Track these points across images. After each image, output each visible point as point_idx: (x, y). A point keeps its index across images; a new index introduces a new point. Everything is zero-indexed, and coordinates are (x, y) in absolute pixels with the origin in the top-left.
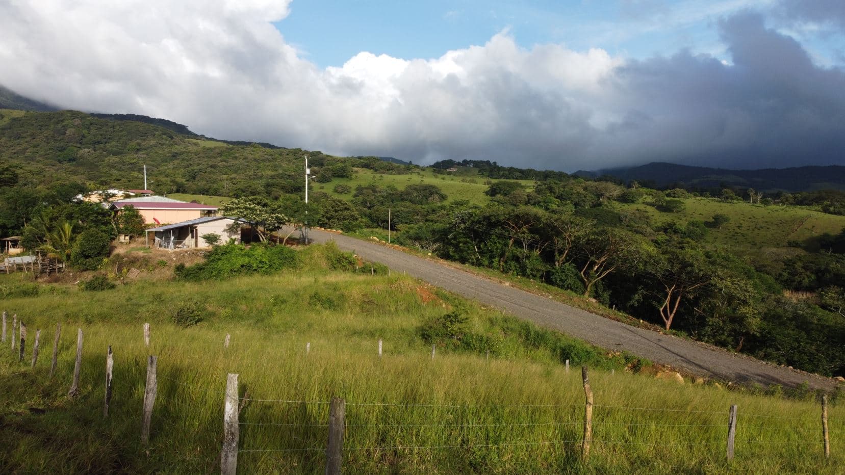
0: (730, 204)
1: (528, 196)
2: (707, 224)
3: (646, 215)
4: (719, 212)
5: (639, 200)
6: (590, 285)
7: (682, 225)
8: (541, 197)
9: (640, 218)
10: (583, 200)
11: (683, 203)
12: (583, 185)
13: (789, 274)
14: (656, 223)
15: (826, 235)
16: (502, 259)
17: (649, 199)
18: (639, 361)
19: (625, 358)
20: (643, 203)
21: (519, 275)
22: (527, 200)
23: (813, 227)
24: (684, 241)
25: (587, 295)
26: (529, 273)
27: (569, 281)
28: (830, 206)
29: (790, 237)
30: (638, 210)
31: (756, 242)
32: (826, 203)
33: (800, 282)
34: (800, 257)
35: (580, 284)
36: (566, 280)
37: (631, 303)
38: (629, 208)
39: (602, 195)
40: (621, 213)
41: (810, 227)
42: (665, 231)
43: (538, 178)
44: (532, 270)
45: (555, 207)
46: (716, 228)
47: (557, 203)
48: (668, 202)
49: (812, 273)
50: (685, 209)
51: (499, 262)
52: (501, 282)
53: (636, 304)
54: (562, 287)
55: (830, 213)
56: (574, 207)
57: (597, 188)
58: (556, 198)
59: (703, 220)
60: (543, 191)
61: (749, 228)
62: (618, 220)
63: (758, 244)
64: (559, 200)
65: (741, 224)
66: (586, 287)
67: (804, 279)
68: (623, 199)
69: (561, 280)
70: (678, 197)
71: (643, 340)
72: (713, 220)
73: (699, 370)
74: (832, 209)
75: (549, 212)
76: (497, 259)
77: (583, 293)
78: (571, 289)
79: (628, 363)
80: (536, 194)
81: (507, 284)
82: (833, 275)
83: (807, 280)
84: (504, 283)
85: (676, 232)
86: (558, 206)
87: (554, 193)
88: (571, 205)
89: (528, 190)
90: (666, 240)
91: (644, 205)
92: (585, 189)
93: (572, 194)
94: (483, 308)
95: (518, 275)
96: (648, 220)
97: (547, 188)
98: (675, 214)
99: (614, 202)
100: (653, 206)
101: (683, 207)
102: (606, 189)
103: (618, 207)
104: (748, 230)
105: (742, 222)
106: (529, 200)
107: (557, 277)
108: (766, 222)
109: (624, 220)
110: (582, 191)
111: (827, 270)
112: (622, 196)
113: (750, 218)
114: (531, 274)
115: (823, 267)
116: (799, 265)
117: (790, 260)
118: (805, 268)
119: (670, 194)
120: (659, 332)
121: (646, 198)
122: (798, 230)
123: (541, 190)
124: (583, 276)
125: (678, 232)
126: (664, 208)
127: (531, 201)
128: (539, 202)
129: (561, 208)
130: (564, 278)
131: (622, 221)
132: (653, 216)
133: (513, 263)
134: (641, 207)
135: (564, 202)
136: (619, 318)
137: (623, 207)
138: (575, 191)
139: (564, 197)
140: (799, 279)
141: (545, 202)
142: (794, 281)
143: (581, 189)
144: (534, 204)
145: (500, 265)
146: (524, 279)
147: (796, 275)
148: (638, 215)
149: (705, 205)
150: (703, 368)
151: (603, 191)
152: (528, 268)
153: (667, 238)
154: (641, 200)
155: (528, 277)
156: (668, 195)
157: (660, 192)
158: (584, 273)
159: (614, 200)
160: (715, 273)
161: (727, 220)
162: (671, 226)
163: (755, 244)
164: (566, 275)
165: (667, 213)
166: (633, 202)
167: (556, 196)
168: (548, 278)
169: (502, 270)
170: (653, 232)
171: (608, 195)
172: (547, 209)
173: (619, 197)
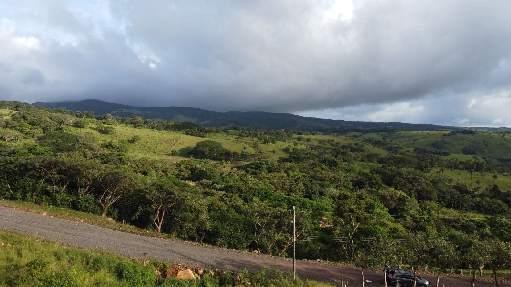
0: (141, 129)
1: (6, 122)
2: (129, 141)
3: (93, 136)
4: (135, 134)
5: (87, 126)
6: (106, 208)
7: (115, 142)
8: (17, 123)
9: (89, 138)
10: (49, 126)
11: (115, 129)
12: (49, 115)
13: (178, 171)
14: (98, 141)
15: (189, 147)
16: (34, 193)
17: (93, 126)
18: (164, 265)
19: (154, 263)
20: (90, 128)
21: (51, 205)
22: (5, 125)
23: (183, 142)
24: (121, 154)
25: (104, 215)
26: (59, 203)
27: (90, 207)
28: (189, 131)
29: (172, 148)
30: (87, 133)
31: (156, 151)
32: (188, 129)
33: (184, 176)
34: (183, 162)
35: (98, 208)
36: (88, 206)
37: (134, 217)
38: (80, 132)
39: (62, 123)
40: (78, 135)
41: (181, 143)
42: (107, 146)
43: (10, 107)
44: (61, 200)
45: (28, 130)
46: (134, 143)
47: (30, 128)
48: (105, 128)
49: (189, 170)
50: (115, 132)
51: (32, 195)
52: (38, 213)
53: (137, 218)
54: (85, 211)
55: (190, 135)
56: (42, 130)
57: (59, 118)
58: (29, 124)
59: (127, 139)
60: (18, 119)
61: (151, 143)
62: (76, 140)
63: (157, 152)
64: (31, 125)
65: (147, 141)
66: (103, 210)
67: (185, 173)
68: (77, 125)
69: (85, 206)
70: (111, 124)
71: (157, 247)
72: (132, 139)
73: (196, 263)
74: (190, 133)
75: (24, 134)
76: (30, 194)
77: (101, 214)
78: (92, 212)
79: (157, 268)
80: (12, 121)
81: (45, 214)
82: (198, 171)
83: (187, 174)
84: (42, 214)
85: (113, 147)
86: (31, 130)
87: (27, 120)
88: (40, 129)
89: (6, 117)
90: (110, 154)
91: (91, 130)
92: (50, 118)
93: (40, 122)
94: (38, 241)
95: (49, 205)
96: (94, 139)
97: (22, 117)
98: (110, 135)
99: (71, 127)
100: (96, 130)
101: (114, 131)
102: (65, 119)
103: (74, 131)
104: (151, 144)
105: (148, 140)
106: (7, 125)
107: (83, 205)
108: (160, 140)
109: (80, 140)
110: (48, 120)
111: (196, 168)
112: (76, 124)
113: (152, 138)
114: (61, 204)
115: (194, 167)
116: (183, 166)
117: (178, 164)
118: (186, 168)
119: (105, 122)
120: (161, 238)
121: (91, 125)
122: (176, 144)
123: (17, 118)
124: (101, 203)
125: (115, 148)
126: (104, 132)
127: (8, 125)
128: (15, 126)
129: (33, 131)
130: (87, 205)
131: (78, 140)
132: (96, 136)
133: (44, 196)
134: (89, 131)
135: (35, 127)
136: (133, 231)
137: (77, 131)
138: (42, 120)
139: (35, 123)
140: (183, 174)
141: (20, 127)
142: (181, 175)
143: (47, 118)
144: (11, 128)
145: (32, 198)
146: (56, 208)
147: (182, 172)
148: (87, 136)
149: (127, 130)
150: (198, 261)
151: (63, 120)
152: (58, 199)
153: (110, 152)
154: (88, 126)
155: (58, 206)
156: (104, 123)
157: (99, 121)
158: (101, 201)
159: (70, 125)
160: (186, 197)
161: (140, 139)
162: (110, 144)
163: (155, 153)
164: (88, 203)
165: (104, 135)
166: (83, 127)
167: (28, 123)
168: (75, 206)
169: (34, 201)
170: (100, 148)
171: (66, 122)
172: (22, 132)
173: (74, 124)
